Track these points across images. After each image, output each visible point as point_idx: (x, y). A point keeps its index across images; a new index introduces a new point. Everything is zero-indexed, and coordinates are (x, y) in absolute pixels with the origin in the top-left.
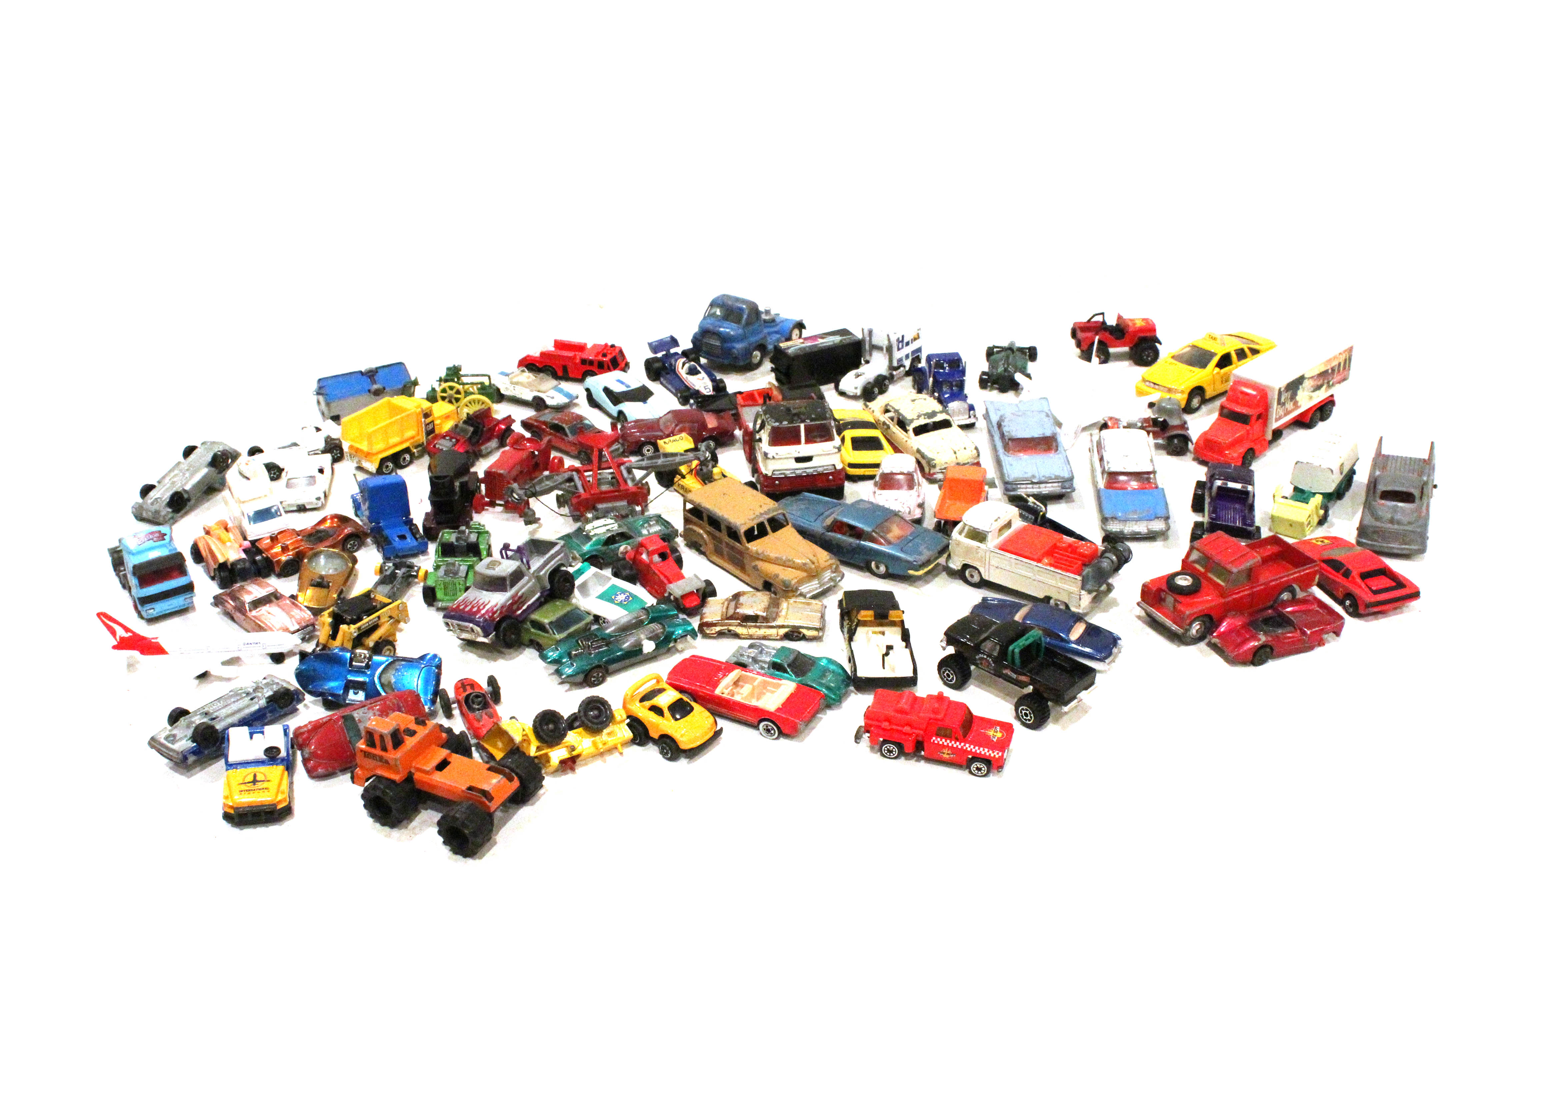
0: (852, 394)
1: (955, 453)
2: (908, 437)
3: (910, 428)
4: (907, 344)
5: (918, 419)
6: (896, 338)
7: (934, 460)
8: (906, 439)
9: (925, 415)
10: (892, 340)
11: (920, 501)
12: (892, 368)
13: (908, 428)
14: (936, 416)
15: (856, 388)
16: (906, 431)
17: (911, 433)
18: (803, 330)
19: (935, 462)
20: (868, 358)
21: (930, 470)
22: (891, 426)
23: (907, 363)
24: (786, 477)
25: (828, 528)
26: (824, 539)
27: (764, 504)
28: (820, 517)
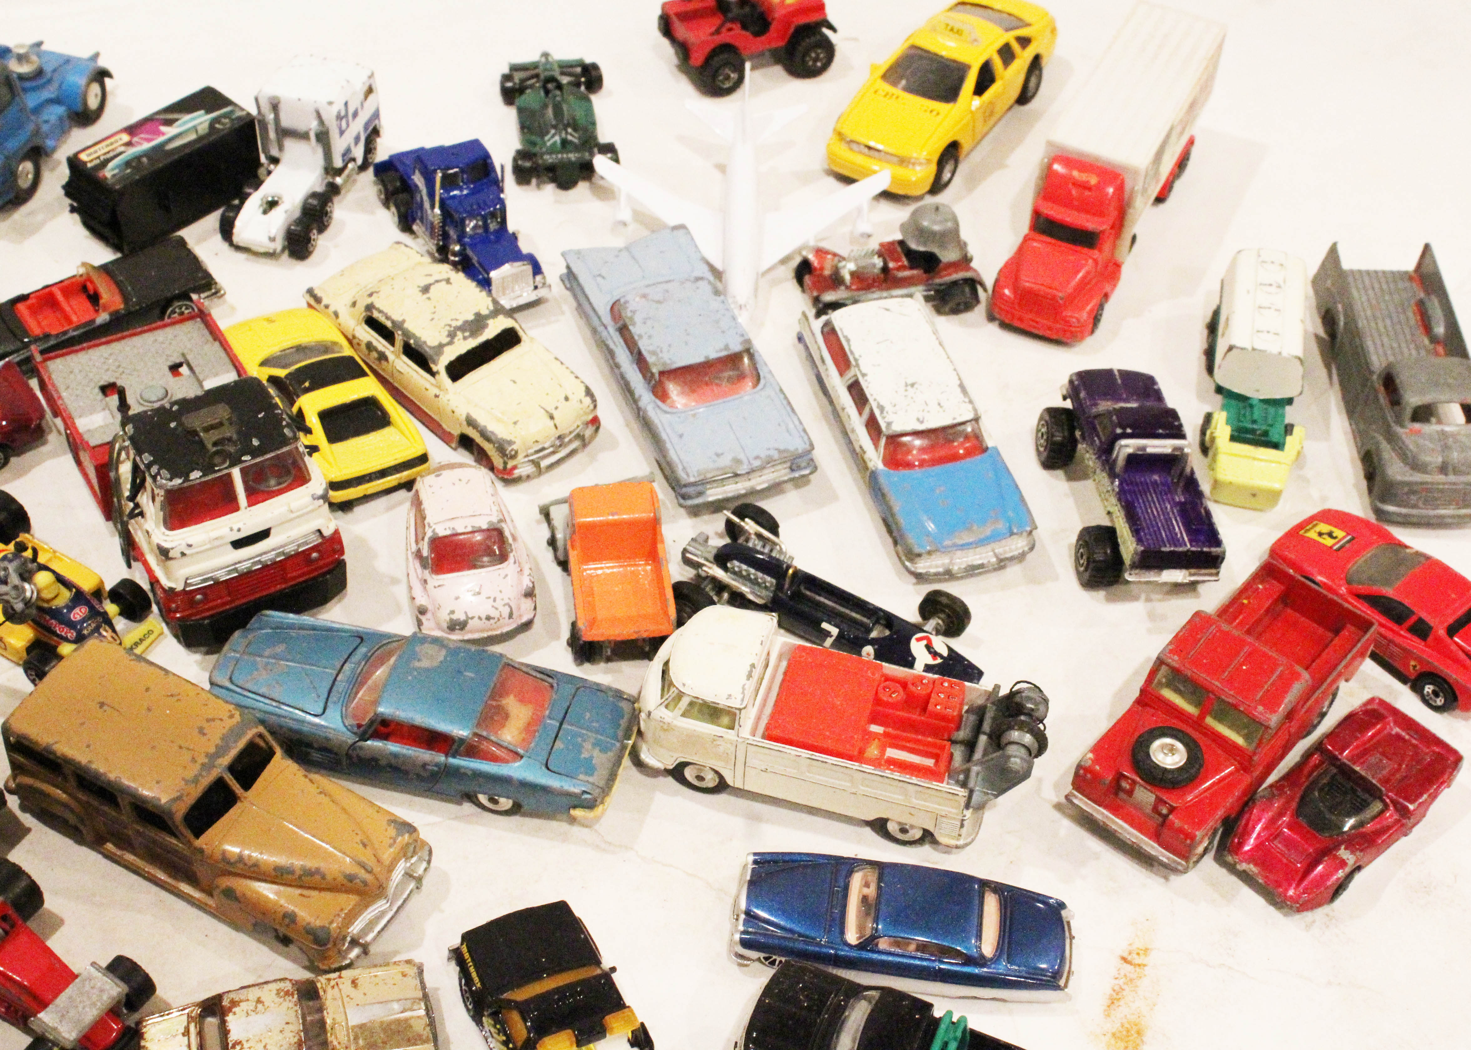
0: (262, 250)
1: (552, 417)
2: (439, 387)
3: (440, 366)
4: (355, 115)
5: (450, 343)
6: (335, 113)
7: (510, 443)
8: (434, 391)
9: (462, 328)
10: (325, 117)
11: (526, 583)
12: (330, 170)
13: (435, 368)
14: (484, 326)
15: (272, 239)
16: (433, 374)
17: (443, 376)
18: (107, 80)
19: (514, 447)
20: (274, 152)
21: (505, 463)
22: (391, 357)
23: (359, 153)
24: (217, 583)
25: (365, 732)
26: (358, 756)
27: (208, 720)
28: (333, 697)
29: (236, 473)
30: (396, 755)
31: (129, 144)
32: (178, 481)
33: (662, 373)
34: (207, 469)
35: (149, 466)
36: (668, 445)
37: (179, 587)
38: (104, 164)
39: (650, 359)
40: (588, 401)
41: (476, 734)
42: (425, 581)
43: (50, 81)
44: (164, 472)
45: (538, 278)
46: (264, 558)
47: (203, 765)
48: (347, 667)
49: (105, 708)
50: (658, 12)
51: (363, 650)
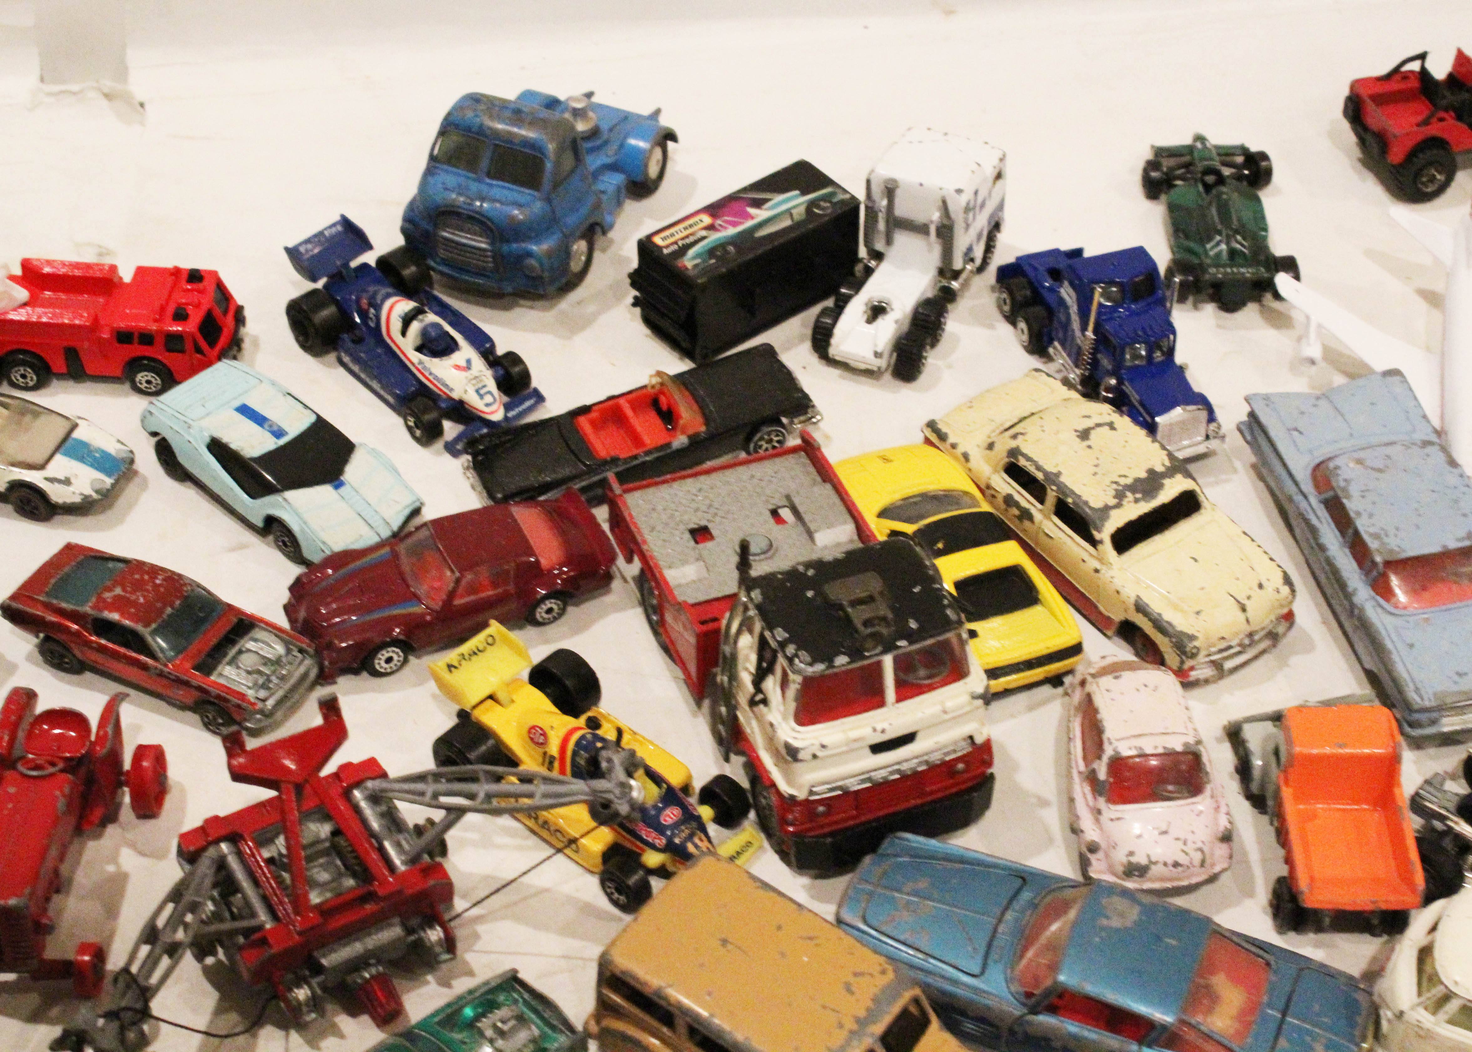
0: (863, 366)
1: (1244, 610)
2: (1101, 560)
3: (1105, 534)
4: (983, 205)
5: (1118, 506)
6: (963, 204)
7: (1192, 638)
8: (1095, 564)
9: (1133, 488)
10: (951, 207)
11: (1223, 823)
12: (947, 272)
13: (1097, 536)
14: (1161, 486)
15: (877, 355)
16: (1094, 543)
17: (1108, 547)
18: (670, 144)
19: (1196, 643)
20: (879, 245)
21: (1182, 662)
22: (1037, 516)
23: (978, 253)
24: (847, 793)
25: (1038, 1004)
26: (1026, 1033)
27: (856, 975)
28: (994, 956)
29: (888, 661)
30: (1075, 1037)
31: (711, 228)
32: (819, 667)
33: (1388, 564)
34: (856, 654)
35: (783, 645)
36: (1395, 657)
37: (801, 795)
38: (683, 250)
39: (1373, 544)
40: (1285, 590)
41: (1183, 1022)
42: (1099, 812)
43: (606, 143)
44: (804, 655)
45: (1213, 426)
46: (905, 767)
47: (852, 1032)
48: (1009, 916)
49: (730, 947)
50: (1346, 92)
51: (1026, 895)
